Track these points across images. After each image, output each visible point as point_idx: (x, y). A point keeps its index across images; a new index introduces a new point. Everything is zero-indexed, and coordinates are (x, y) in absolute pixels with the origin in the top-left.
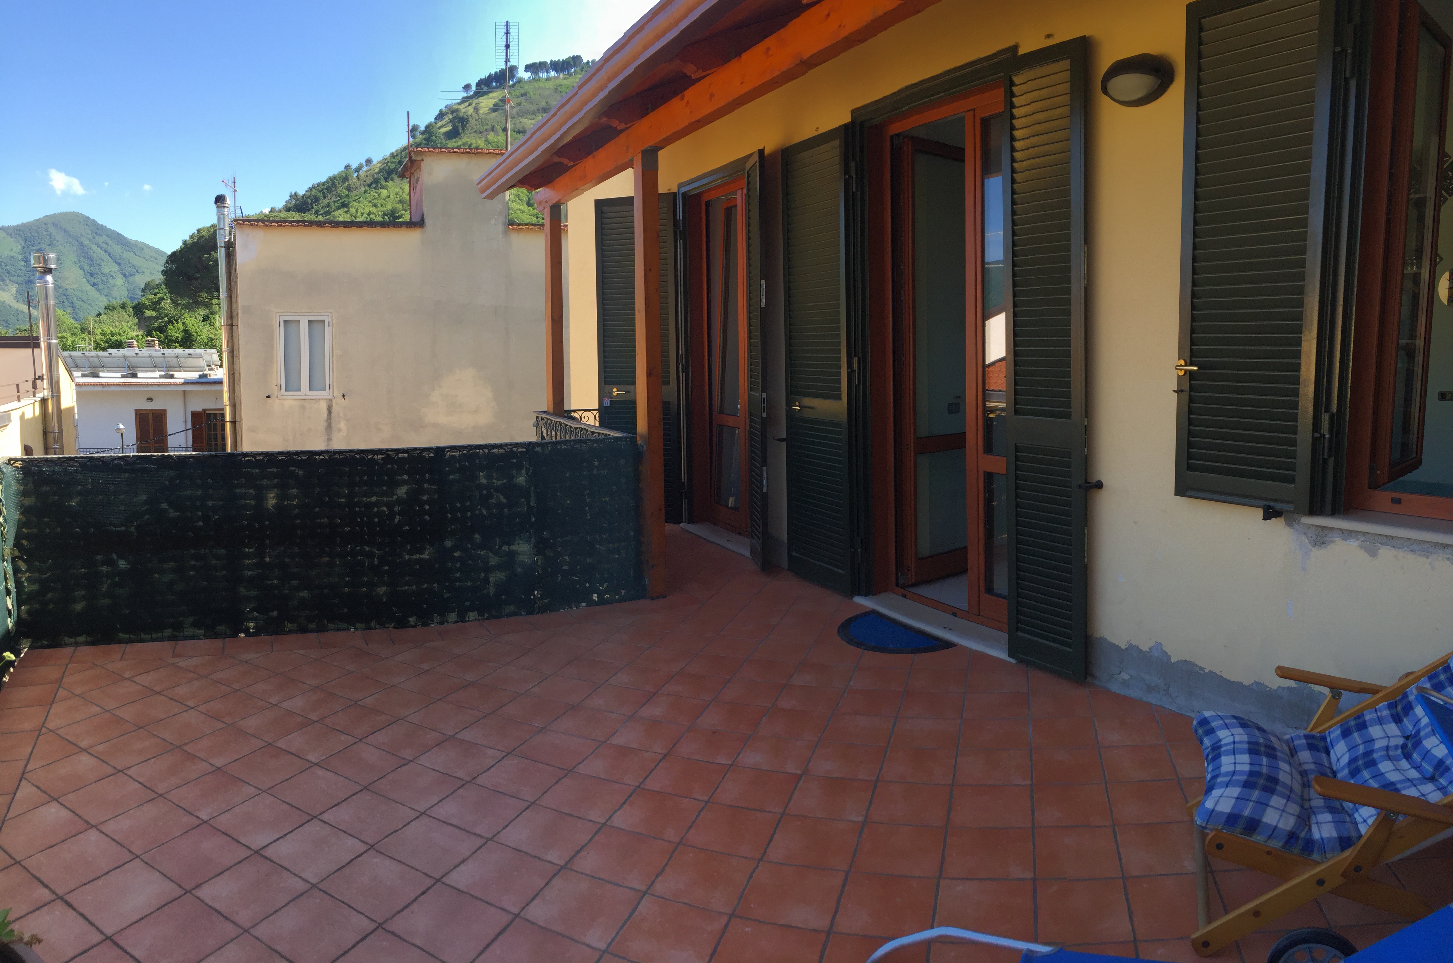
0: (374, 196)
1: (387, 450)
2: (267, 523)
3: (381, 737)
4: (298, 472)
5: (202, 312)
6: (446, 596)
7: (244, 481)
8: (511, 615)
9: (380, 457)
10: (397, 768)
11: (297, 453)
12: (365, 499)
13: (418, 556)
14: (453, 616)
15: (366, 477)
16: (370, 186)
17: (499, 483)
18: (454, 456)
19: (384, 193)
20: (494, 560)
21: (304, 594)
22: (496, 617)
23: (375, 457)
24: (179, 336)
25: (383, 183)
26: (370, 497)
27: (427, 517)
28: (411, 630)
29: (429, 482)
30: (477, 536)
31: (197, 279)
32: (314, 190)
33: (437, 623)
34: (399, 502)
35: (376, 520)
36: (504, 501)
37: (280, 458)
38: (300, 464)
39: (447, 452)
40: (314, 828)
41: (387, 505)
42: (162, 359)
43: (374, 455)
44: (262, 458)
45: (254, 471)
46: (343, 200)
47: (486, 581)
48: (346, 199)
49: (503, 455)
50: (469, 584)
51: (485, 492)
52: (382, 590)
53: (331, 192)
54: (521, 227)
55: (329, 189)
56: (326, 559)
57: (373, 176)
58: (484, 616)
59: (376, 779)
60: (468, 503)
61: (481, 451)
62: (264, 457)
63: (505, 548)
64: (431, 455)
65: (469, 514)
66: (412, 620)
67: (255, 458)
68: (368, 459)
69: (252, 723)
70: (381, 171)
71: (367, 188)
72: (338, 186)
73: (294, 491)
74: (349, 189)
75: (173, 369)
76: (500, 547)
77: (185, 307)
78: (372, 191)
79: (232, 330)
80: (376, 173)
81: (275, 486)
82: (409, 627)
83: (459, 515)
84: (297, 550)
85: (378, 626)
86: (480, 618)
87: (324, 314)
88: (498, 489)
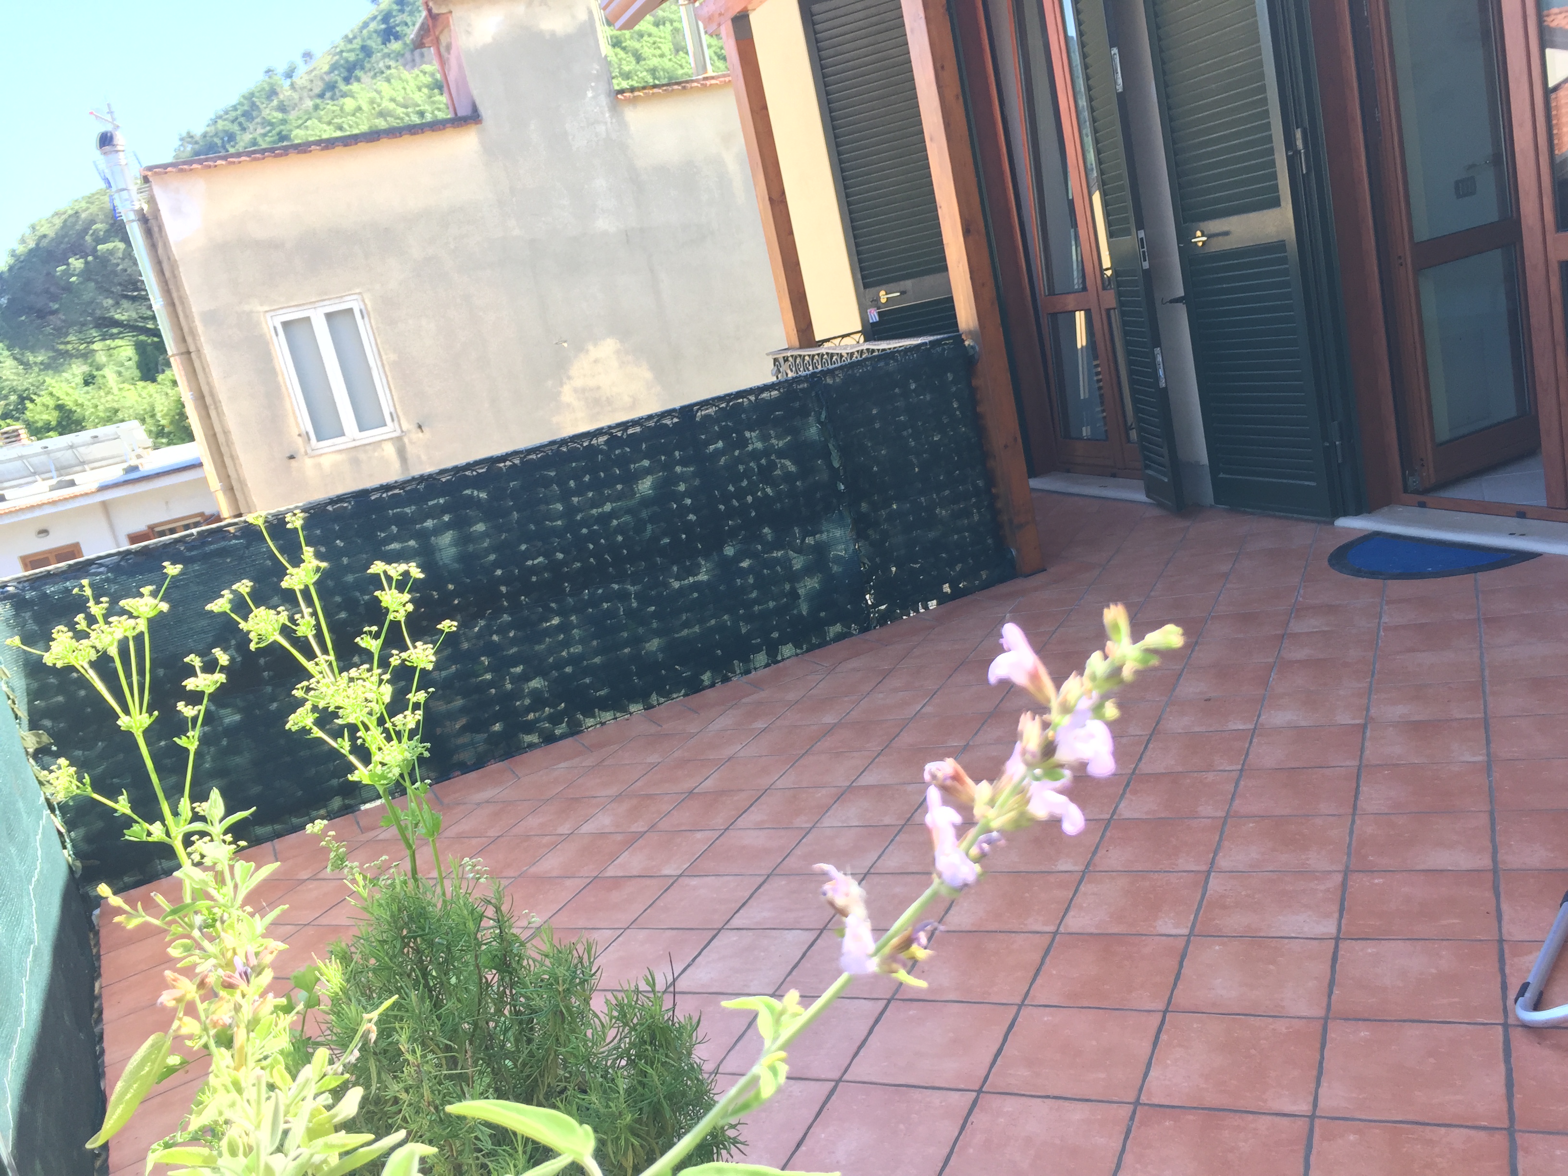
0: (334, 112)
1: (610, 427)
2: (451, 587)
3: (755, 816)
4: (478, 496)
5: (78, 369)
6: (744, 631)
7: (394, 529)
8: (840, 637)
9: (602, 439)
10: (800, 841)
11: (469, 466)
12: (594, 511)
13: (691, 579)
14: (761, 658)
15: (588, 476)
16: (321, 96)
17: (781, 444)
18: (708, 416)
19: (349, 104)
20: (798, 563)
21: (536, 683)
22: (819, 646)
23: (594, 442)
24: (52, 417)
25: (343, 87)
26: (602, 505)
27: (692, 517)
28: (709, 694)
29: (683, 462)
30: (766, 530)
31: (54, 312)
32: (220, 122)
33: (741, 673)
34: (646, 502)
35: (620, 538)
36: (792, 468)
37: (444, 480)
38: (478, 482)
39: (697, 411)
40: (726, 939)
41: (629, 511)
42: (43, 458)
43: (591, 440)
44: (414, 487)
45: (408, 510)
46: (278, 129)
47: (794, 595)
48: (282, 127)
49: (777, 399)
50: (771, 604)
51: (763, 461)
52: (654, 645)
53: (253, 119)
54: (636, 94)
55: (247, 115)
56: (556, 621)
57: (322, 79)
58: (802, 649)
59: (780, 860)
60: (745, 483)
61: (745, 400)
62: (418, 484)
63: (809, 540)
64: (676, 420)
65: (750, 499)
66: (706, 677)
67: (403, 488)
68: (584, 448)
69: (551, 864)
70: (334, 67)
71: (318, 101)
72: (262, 106)
73: (480, 527)
74: (282, 108)
75: (69, 470)
76: (803, 540)
77: (46, 367)
78: (328, 104)
79: (190, 360)
80: (326, 73)
81: (448, 526)
82: (704, 688)
83: (735, 503)
84: (506, 618)
85: (662, 700)
86: (798, 651)
87: (349, 298)
88: (781, 454)
